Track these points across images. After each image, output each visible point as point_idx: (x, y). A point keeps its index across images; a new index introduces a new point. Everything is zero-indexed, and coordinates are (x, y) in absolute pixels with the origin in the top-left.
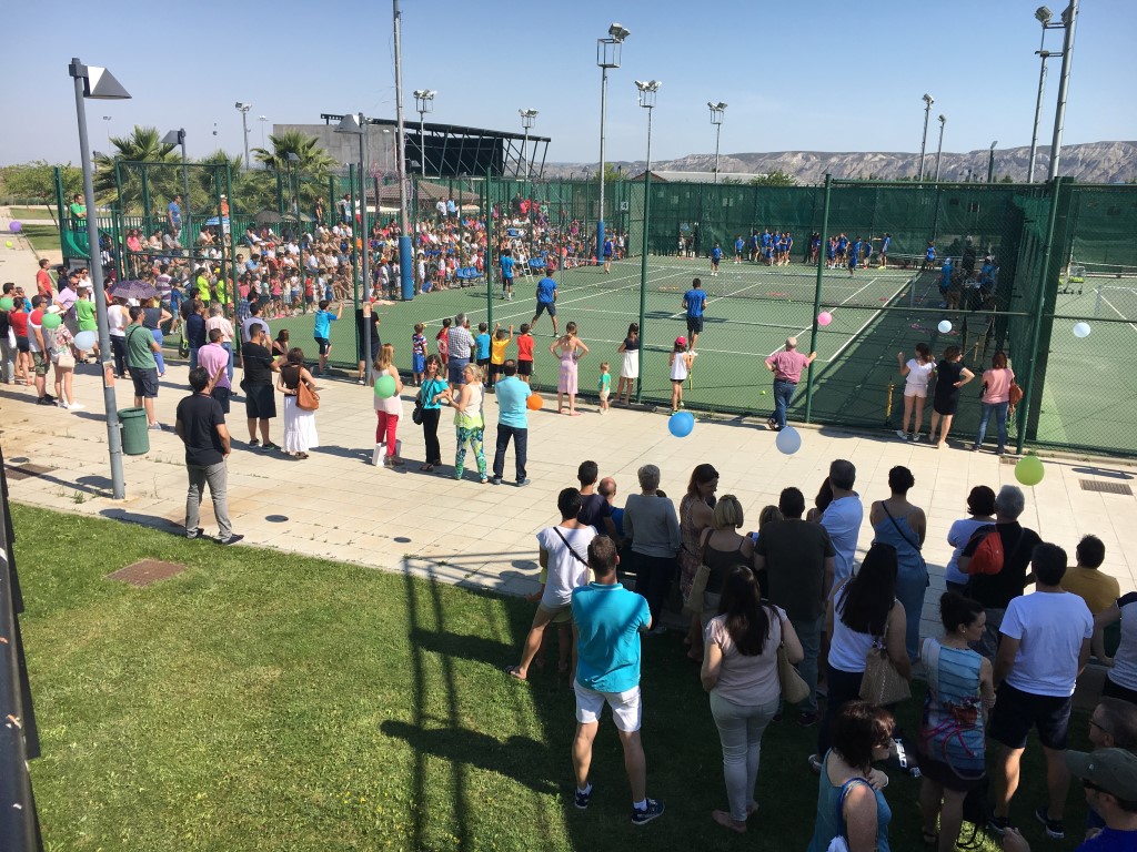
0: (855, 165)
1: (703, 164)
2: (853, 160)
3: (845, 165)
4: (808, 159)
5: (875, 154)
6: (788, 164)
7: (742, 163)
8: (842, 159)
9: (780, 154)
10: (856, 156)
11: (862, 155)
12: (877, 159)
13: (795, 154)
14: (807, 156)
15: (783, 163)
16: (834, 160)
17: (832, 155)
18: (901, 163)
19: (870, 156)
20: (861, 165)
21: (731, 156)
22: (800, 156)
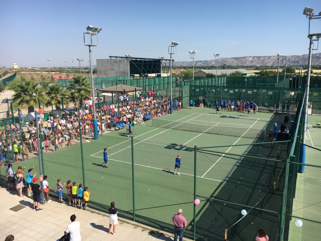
0: (268, 60)
1: (223, 61)
2: (267, 58)
3: (265, 60)
4: (254, 58)
5: (274, 56)
6: (248, 60)
7: (235, 60)
8: (264, 58)
9: (246, 57)
10: (268, 57)
11: (270, 57)
12: (275, 58)
13: (250, 57)
14: (254, 57)
15: (247, 60)
16: (261, 58)
17: (261, 57)
18: (282, 59)
19: (273, 57)
20: (270, 60)
21: (232, 58)
22: (252, 57)
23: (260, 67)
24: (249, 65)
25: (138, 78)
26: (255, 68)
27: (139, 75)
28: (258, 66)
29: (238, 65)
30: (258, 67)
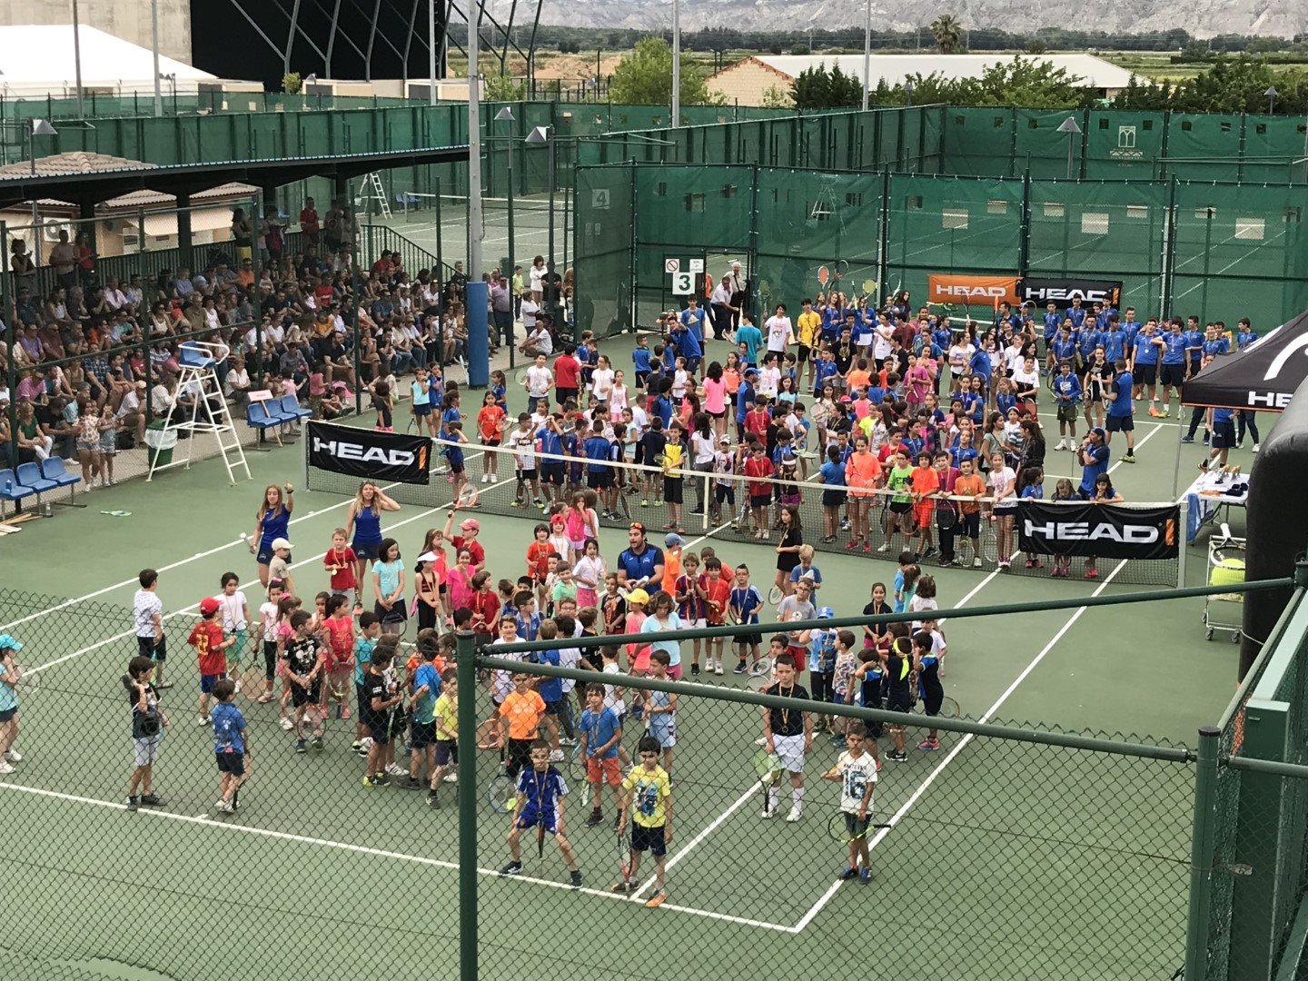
23: (1218, 43)
24: (1134, 32)
25: (252, 106)
26: (1178, 53)
27: (258, 87)
28: (1201, 35)
29: (1051, 30)
30: (1203, 44)
